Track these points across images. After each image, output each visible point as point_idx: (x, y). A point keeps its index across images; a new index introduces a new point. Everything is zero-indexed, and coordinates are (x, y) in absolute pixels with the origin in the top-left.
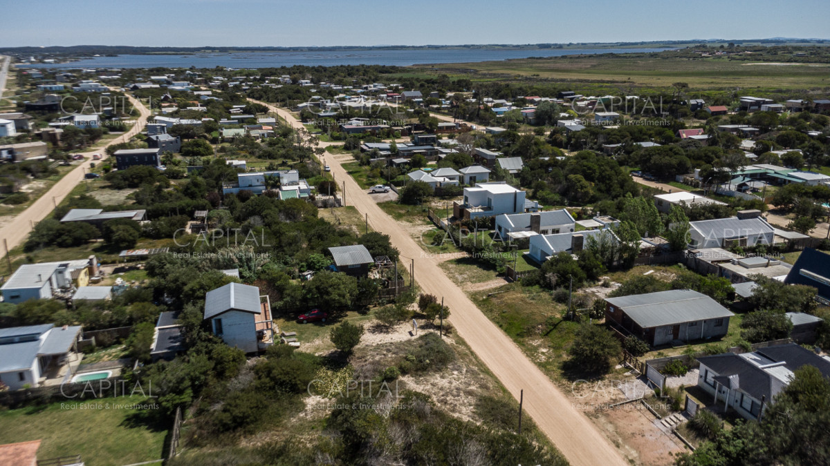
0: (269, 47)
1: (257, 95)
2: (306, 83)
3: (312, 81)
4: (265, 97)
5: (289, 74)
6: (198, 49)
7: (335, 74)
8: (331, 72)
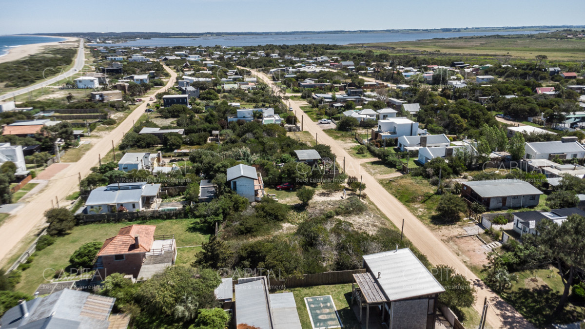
0: (248, 32)
1: (243, 64)
2: (275, 56)
3: (279, 55)
4: (248, 65)
5: (264, 50)
6: (202, 34)
7: (294, 50)
8: (292, 48)
